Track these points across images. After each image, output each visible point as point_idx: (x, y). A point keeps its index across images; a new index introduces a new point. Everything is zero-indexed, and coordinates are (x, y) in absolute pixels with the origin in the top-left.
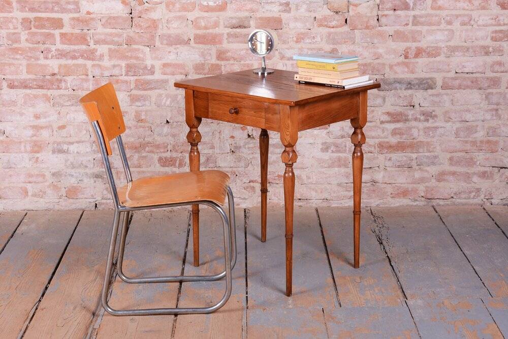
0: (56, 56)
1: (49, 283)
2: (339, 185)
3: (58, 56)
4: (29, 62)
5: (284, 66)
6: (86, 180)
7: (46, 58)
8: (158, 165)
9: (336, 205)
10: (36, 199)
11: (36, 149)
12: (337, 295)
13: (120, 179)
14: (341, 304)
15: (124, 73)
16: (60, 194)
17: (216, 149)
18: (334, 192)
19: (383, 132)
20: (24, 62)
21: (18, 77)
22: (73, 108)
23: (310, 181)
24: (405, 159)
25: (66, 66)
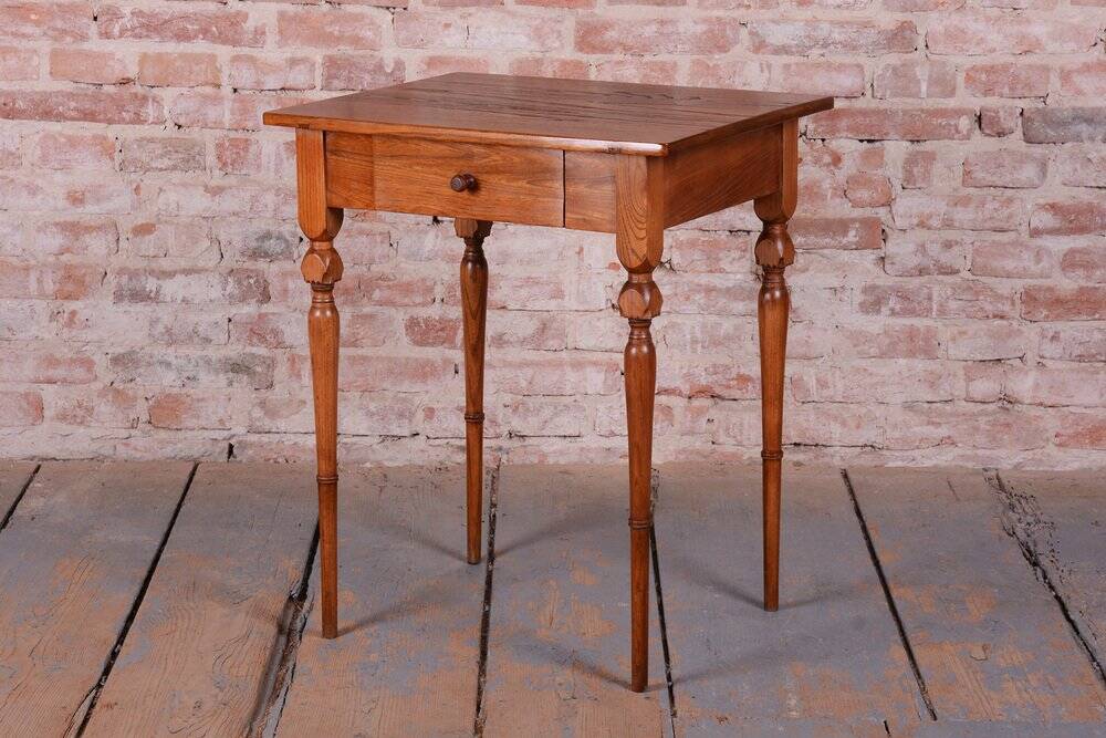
0: (133, 29)
1: (121, 641)
2: (909, 406)
3: (137, 31)
4: (57, 45)
5: (762, 71)
6: (205, 378)
7: (106, 35)
8: (406, 340)
9: (900, 464)
10: (65, 428)
11: (70, 287)
12: (923, 690)
13: (299, 376)
14: (937, 711)
15: (318, 82)
16: (131, 417)
17: (567, 298)
18: (895, 426)
19: (1038, 261)
20: (45, 46)
21: (26, 86)
22: (176, 176)
23: (826, 393)
24: (1097, 336)
25: (159, 58)
